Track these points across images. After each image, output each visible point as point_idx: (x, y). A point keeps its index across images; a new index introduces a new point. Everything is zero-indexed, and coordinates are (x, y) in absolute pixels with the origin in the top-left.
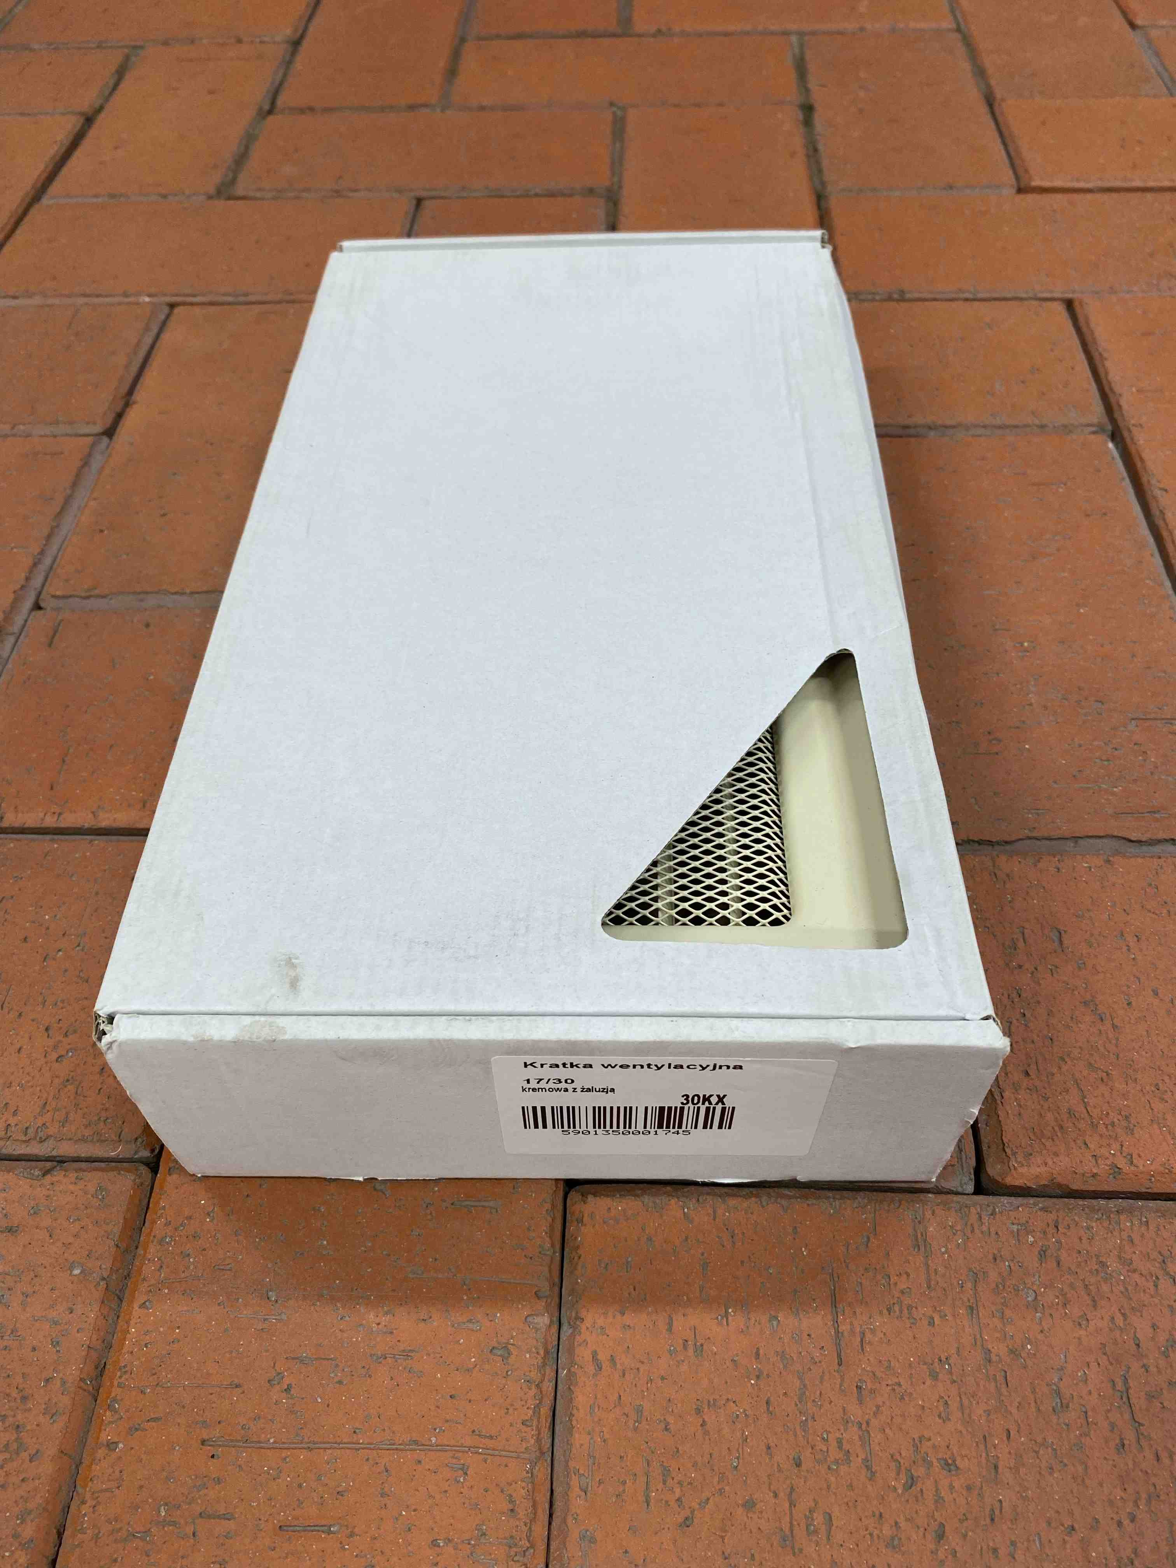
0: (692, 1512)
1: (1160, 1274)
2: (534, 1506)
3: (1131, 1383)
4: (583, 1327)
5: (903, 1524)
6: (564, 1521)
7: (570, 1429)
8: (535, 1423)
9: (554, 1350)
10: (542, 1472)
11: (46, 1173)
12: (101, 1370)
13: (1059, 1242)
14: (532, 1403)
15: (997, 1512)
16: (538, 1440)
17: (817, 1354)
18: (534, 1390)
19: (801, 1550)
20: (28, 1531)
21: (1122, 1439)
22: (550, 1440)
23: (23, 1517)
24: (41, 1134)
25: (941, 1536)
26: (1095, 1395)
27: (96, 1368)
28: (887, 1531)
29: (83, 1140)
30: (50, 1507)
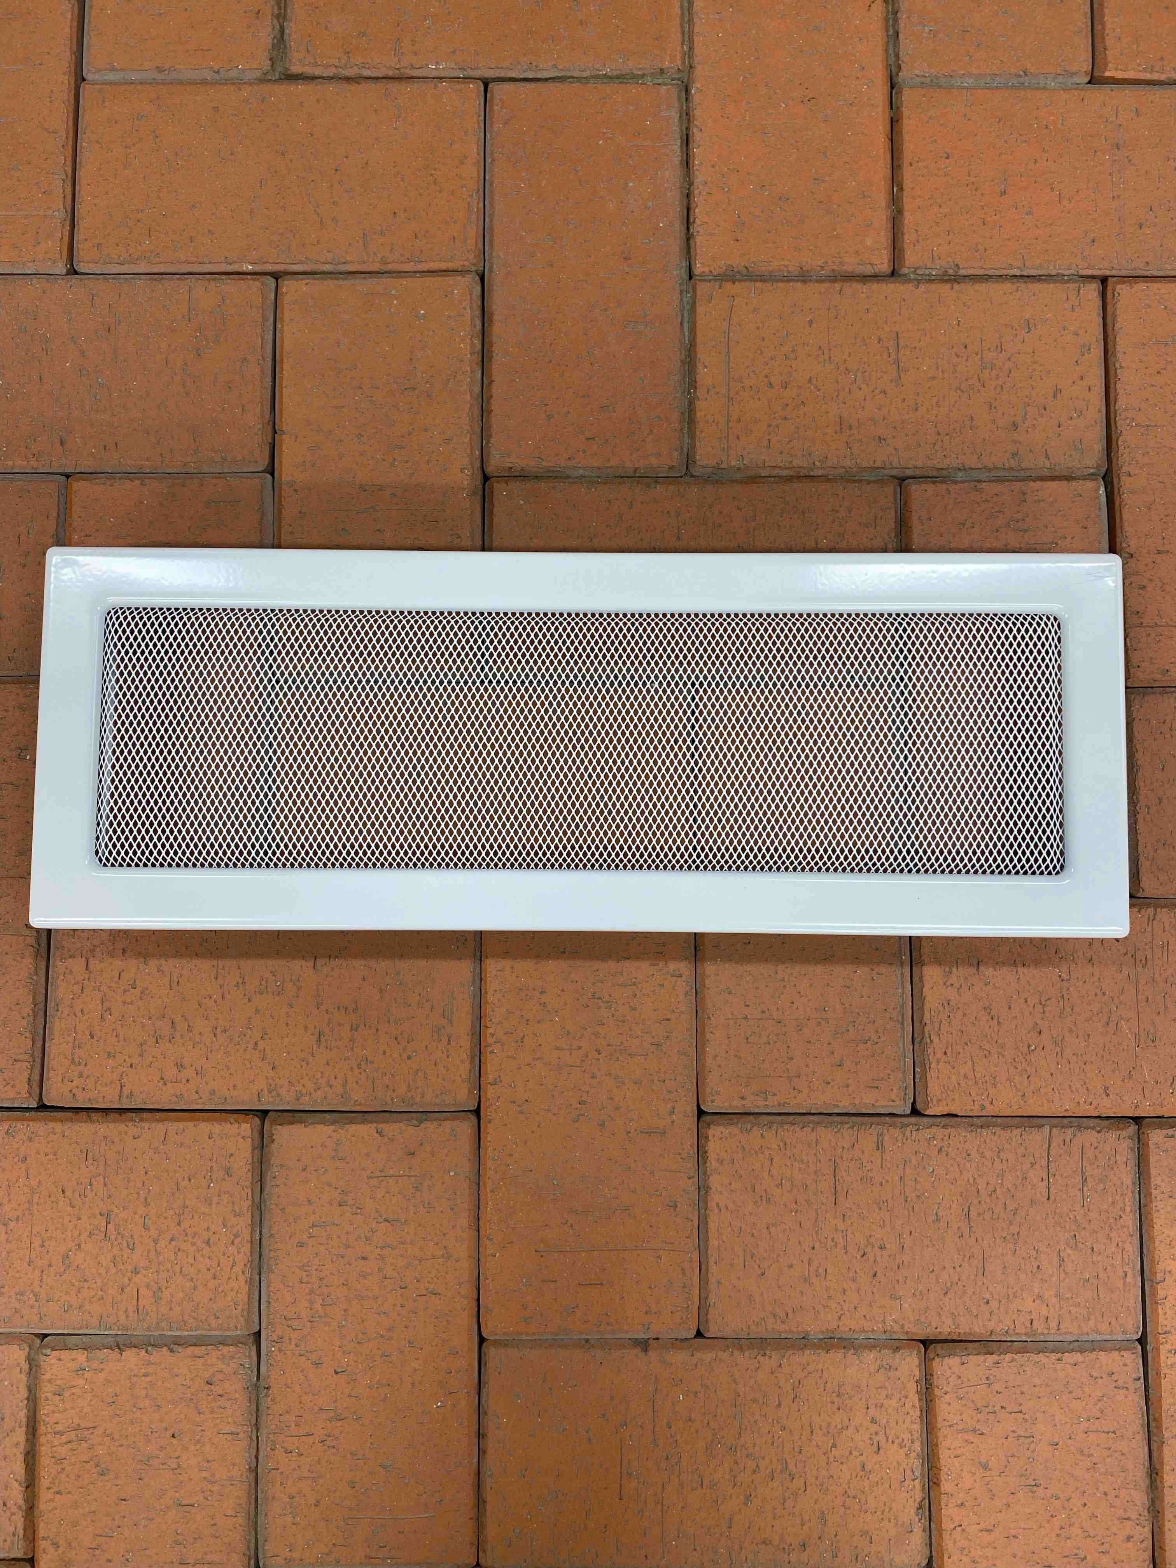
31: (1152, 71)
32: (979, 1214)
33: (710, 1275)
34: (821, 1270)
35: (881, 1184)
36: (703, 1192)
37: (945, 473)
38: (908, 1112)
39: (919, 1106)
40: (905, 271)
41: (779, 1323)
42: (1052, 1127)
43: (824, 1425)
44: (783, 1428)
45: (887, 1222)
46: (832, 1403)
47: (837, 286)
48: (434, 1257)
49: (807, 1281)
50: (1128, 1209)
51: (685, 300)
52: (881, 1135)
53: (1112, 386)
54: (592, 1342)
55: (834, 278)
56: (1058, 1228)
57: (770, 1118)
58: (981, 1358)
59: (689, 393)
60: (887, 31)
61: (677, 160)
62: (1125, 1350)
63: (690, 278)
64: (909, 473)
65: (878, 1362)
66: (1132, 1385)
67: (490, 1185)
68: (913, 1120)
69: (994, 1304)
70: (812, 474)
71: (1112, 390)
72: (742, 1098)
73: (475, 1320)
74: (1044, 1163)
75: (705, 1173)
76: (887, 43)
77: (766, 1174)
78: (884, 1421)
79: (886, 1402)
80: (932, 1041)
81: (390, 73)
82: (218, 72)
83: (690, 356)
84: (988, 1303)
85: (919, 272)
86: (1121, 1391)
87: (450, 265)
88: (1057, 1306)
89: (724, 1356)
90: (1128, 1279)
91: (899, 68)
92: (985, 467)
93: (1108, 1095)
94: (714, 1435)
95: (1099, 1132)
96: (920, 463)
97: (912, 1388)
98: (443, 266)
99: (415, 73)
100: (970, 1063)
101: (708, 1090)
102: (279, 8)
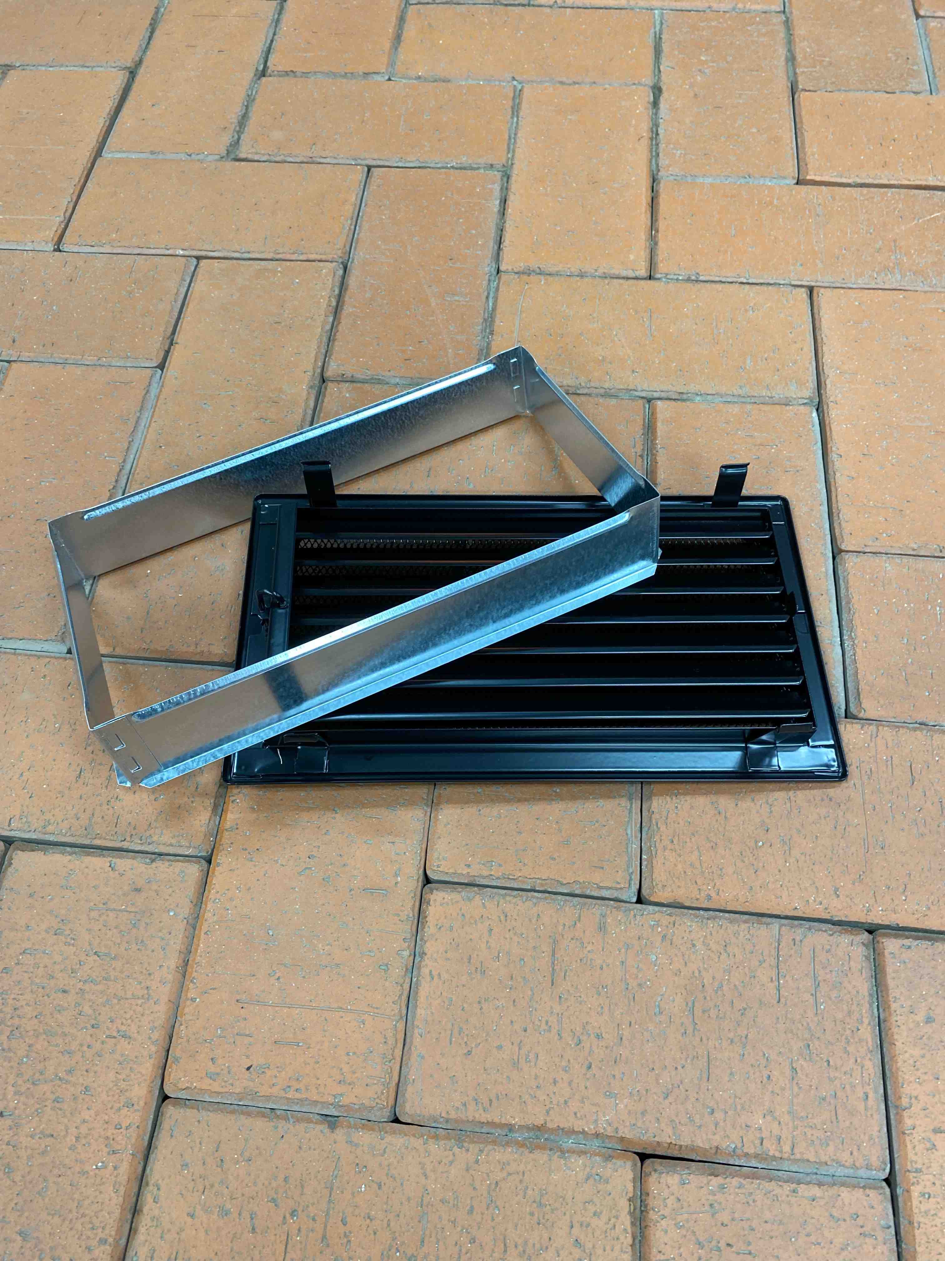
0: (472, 1048)
1: (722, 951)
2: (396, 1040)
3: (696, 1004)
4: (426, 957)
5: (572, 1061)
6: (410, 1048)
7: (416, 1007)
8: (399, 1001)
9: (411, 968)
10: (401, 1026)
11: (153, 861)
12: (186, 963)
13: (674, 932)
14: (398, 993)
15: (618, 1059)
16: (400, 1011)
17: (541, 979)
18: (399, 988)
19: (521, 1069)
20: (156, 1035)
21: (685, 1030)
22: (405, 1012)
23: (153, 1029)
24: (148, 840)
25: (590, 1067)
26: (677, 1008)
27: (184, 961)
28: (564, 1064)
29: (171, 845)
30: (165, 1026)
31: (841, 177)
32: (704, 1012)
33: (413, 1049)
34: (532, 1056)
35: (601, 968)
36: (418, 959)
37: (685, 397)
38: (634, 899)
39: (644, 892)
40: (658, 276)
41: (481, 1111)
42: (781, 926)
43: (520, 1241)
44: (473, 1241)
45: (606, 1009)
46: (532, 1214)
47: (606, 281)
48: (134, 997)
49: (515, 1065)
50: (866, 1021)
51: (492, 286)
52: (604, 916)
53: (820, 349)
54: (278, 1112)
55: (604, 277)
56: (790, 1035)
57: (496, 890)
58: (704, 1179)
59: (488, 338)
60: (651, 151)
61: (496, 210)
62: (870, 1188)
63: (498, 273)
64: (656, 395)
65: (588, 1169)
66: (880, 1235)
67: (205, 928)
68: (639, 906)
69: (719, 1115)
70: (578, 392)
71: (820, 351)
72: (469, 866)
73: (160, 1071)
74: (774, 962)
75: (422, 940)
76: (651, 159)
77: (483, 946)
78: (589, 1246)
79: (595, 1222)
80: (659, 829)
81: (305, 160)
82: (190, 155)
83: (491, 317)
84: (713, 1112)
85: (668, 277)
86: (867, 1240)
87: (324, 257)
88: (791, 1125)
89: (417, 1143)
90: (871, 1102)
91: (659, 171)
92: (717, 394)
93: (838, 896)
94: (394, 1239)
95: (831, 935)
96: (665, 388)
97: (624, 1206)
98: (318, 257)
99: (322, 160)
100: (696, 853)
101: (436, 855)
102: (240, 128)
